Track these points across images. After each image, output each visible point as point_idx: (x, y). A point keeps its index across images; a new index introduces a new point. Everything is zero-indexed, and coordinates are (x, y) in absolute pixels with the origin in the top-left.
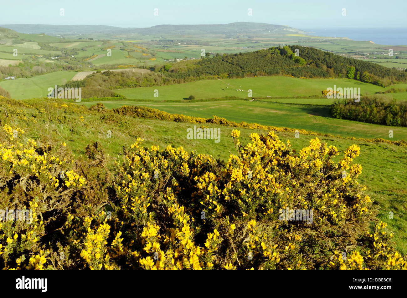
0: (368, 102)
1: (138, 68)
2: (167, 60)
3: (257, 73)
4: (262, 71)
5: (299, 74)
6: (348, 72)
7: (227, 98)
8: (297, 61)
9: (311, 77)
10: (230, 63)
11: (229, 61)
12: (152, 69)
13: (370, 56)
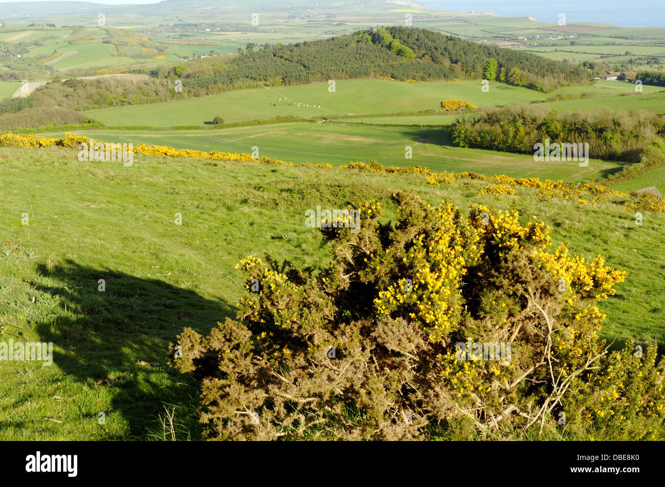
0: (511, 118)
1: (130, 72)
2: (185, 58)
3: (331, 75)
4: (341, 71)
5: (403, 75)
6: (485, 69)
7: (279, 120)
8: (400, 53)
9: (423, 79)
10: (286, 60)
11: (285, 56)
12: (154, 74)
13: (529, 43)
